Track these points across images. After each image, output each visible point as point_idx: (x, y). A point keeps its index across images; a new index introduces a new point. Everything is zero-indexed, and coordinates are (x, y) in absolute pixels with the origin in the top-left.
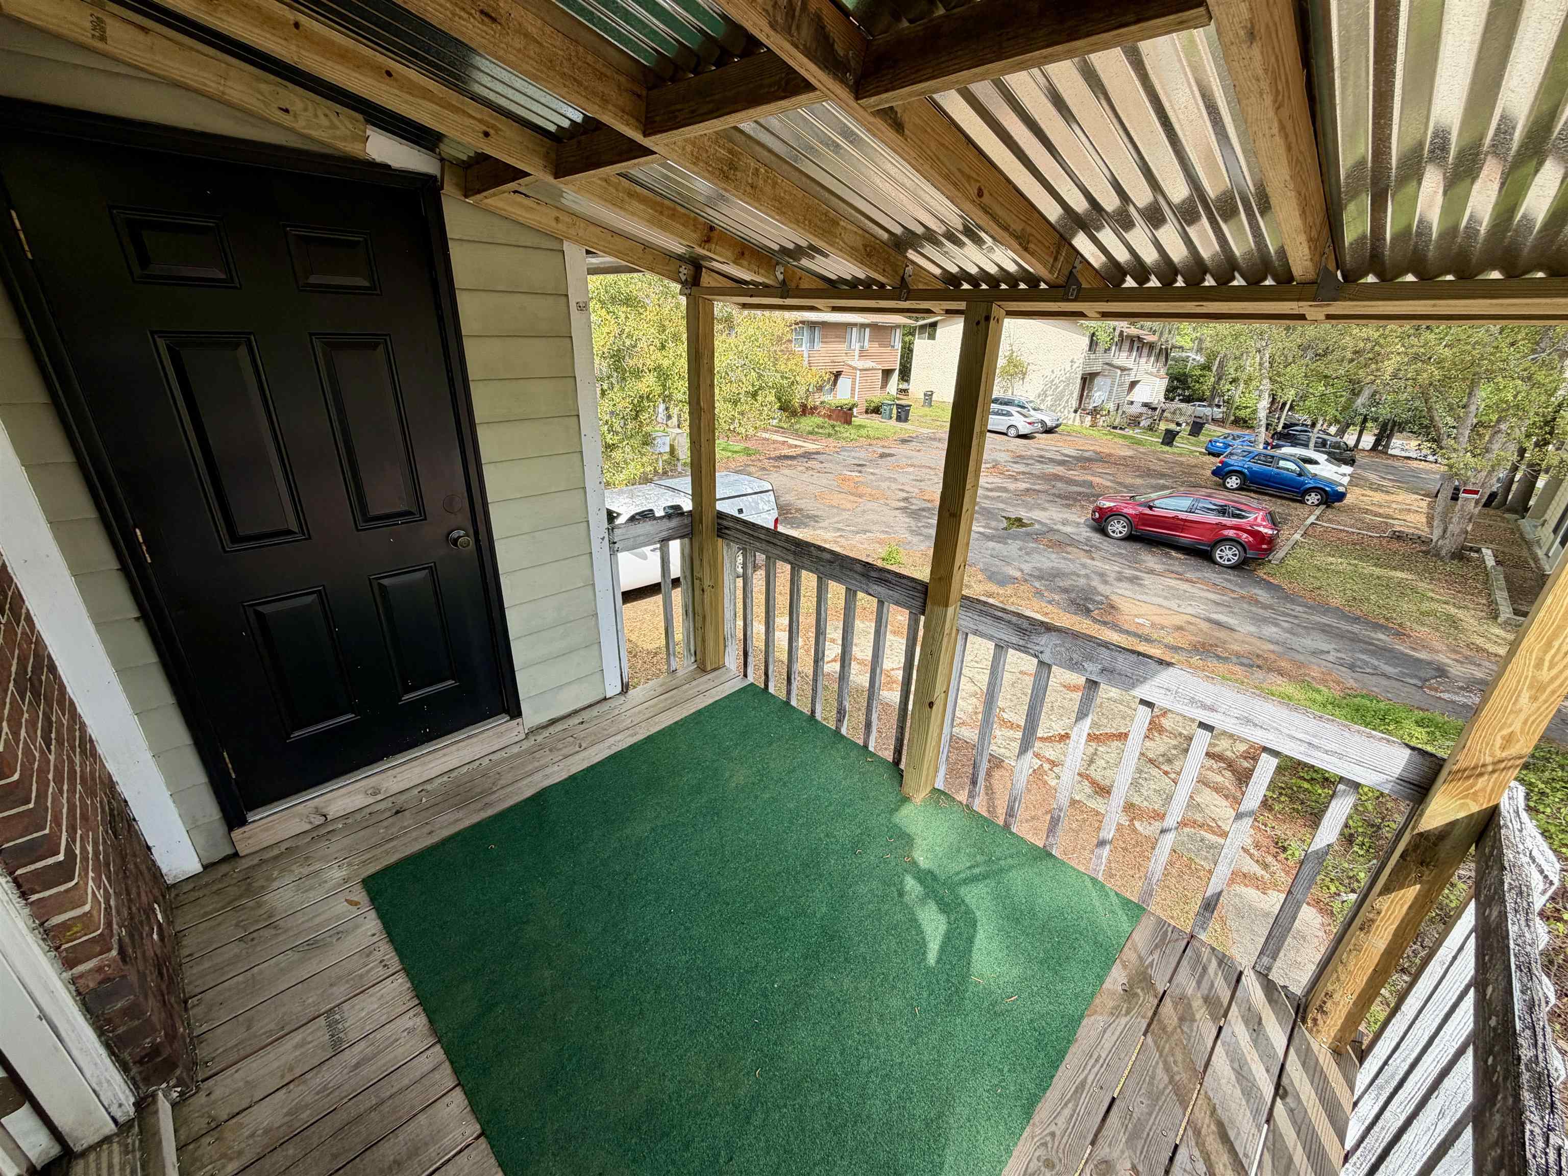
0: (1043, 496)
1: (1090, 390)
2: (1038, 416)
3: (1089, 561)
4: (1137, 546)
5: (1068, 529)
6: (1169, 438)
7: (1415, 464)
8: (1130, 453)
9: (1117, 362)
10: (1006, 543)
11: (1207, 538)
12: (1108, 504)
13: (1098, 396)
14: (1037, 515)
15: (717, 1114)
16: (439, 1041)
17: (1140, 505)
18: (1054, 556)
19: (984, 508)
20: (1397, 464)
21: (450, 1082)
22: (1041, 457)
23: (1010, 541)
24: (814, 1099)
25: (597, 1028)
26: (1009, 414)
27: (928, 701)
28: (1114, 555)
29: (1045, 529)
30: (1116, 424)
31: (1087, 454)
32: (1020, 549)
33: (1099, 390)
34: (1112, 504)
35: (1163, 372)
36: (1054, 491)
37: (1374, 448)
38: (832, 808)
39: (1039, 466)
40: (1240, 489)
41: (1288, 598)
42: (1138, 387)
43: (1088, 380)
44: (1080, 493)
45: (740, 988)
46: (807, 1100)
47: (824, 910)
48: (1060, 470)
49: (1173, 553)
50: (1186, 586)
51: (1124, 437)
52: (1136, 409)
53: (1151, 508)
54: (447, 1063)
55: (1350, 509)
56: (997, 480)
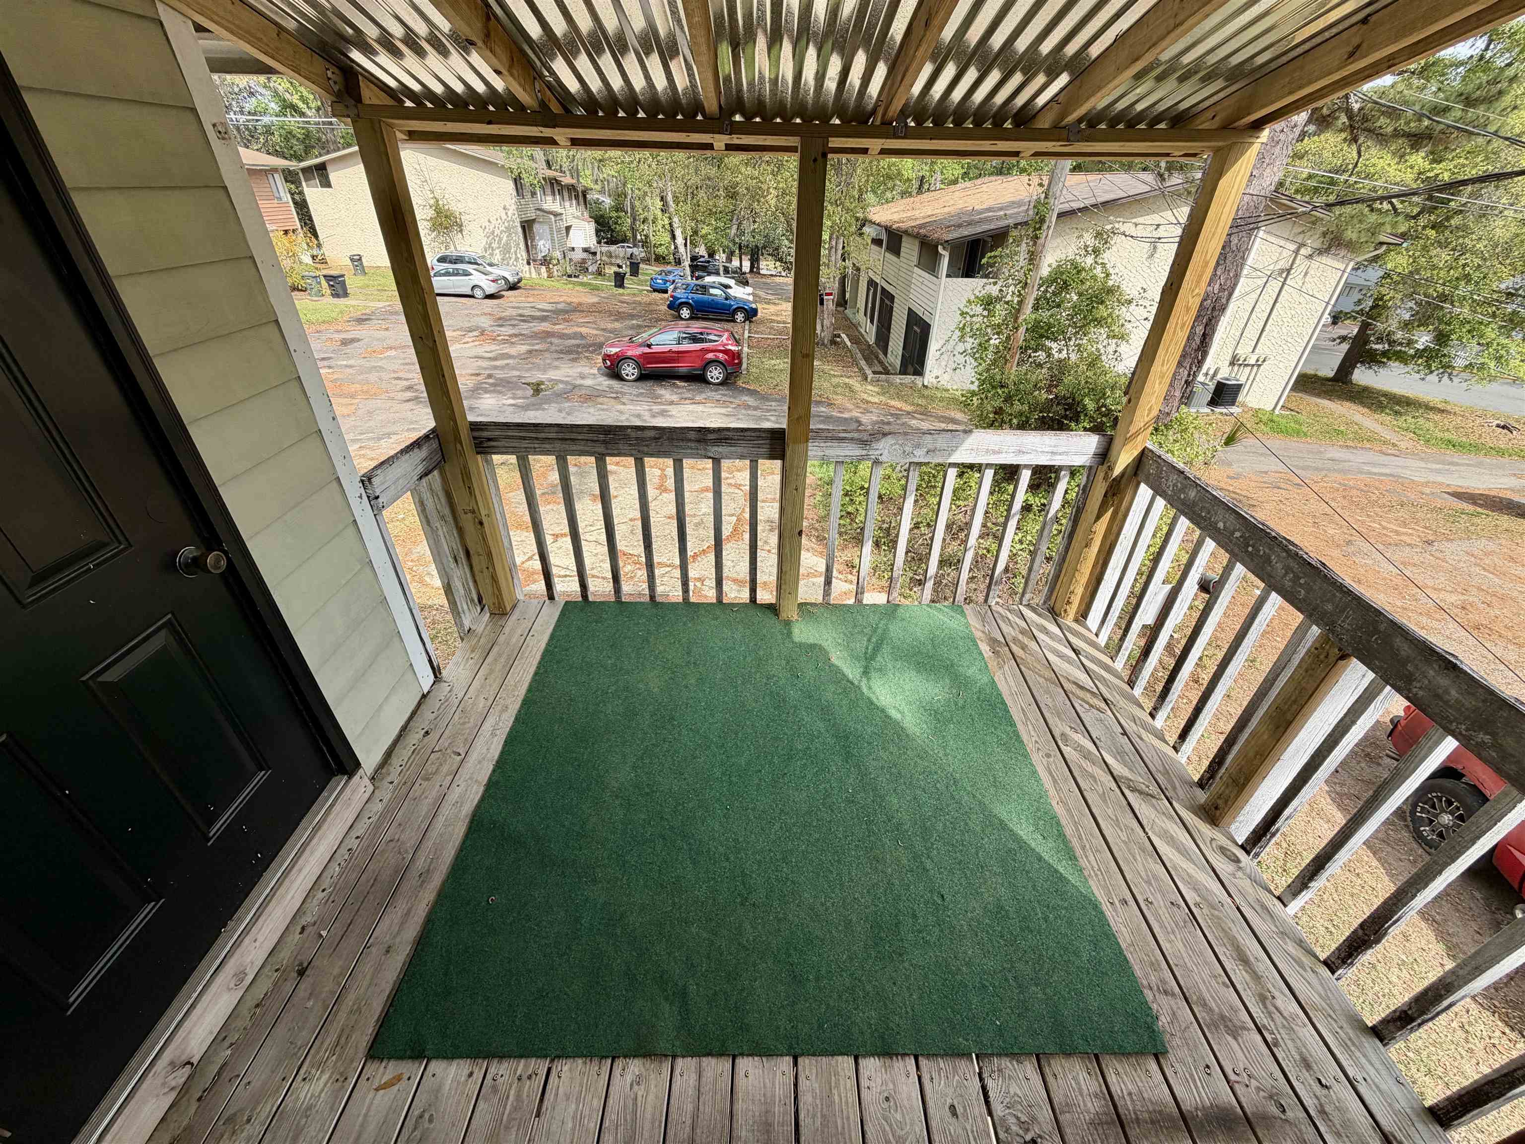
0: (547, 355)
1: (533, 240)
2: (496, 272)
3: (622, 407)
4: (649, 384)
5: (588, 382)
6: (619, 280)
7: (777, 279)
8: (595, 300)
9: (545, 207)
10: (544, 409)
11: (698, 364)
12: (614, 350)
13: (543, 246)
14: (553, 374)
15: (909, 886)
16: (674, 1057)
17: (640, 345)
18: (592, 410)
19: (501, 379)
20: (768, 281)
21: (725, 1065)
22: (521, 315)
23: (546, 406)
24: (940, 827)
25: (779, 920)
26: (466, 274)
27: (797, 531)
28: (637, 396)
29: (569, 387)
30: (569, 272)
31: (560, 306)
32: (560, 411)
33: (540, 239)
34: (618, 350)
35: (586, 215)
36: (553, 348)
37: (751, 271)
38: (749, 659)
39: (525, 325)
40: (691, 318)
41: (764, 398)
42: (571, 232)
43: (527, 227)
44: (578, 346)
45: (832, 811)
46: (937, 831)
47: (821, 725)
48: (545, 326)
49: (677, 382)
50: (700, 408)
51: (582, 284)
52: (579, 255)
53: (649, 346)
54: (705, 1061)
55: (762, 322)
56: (493, 347)
